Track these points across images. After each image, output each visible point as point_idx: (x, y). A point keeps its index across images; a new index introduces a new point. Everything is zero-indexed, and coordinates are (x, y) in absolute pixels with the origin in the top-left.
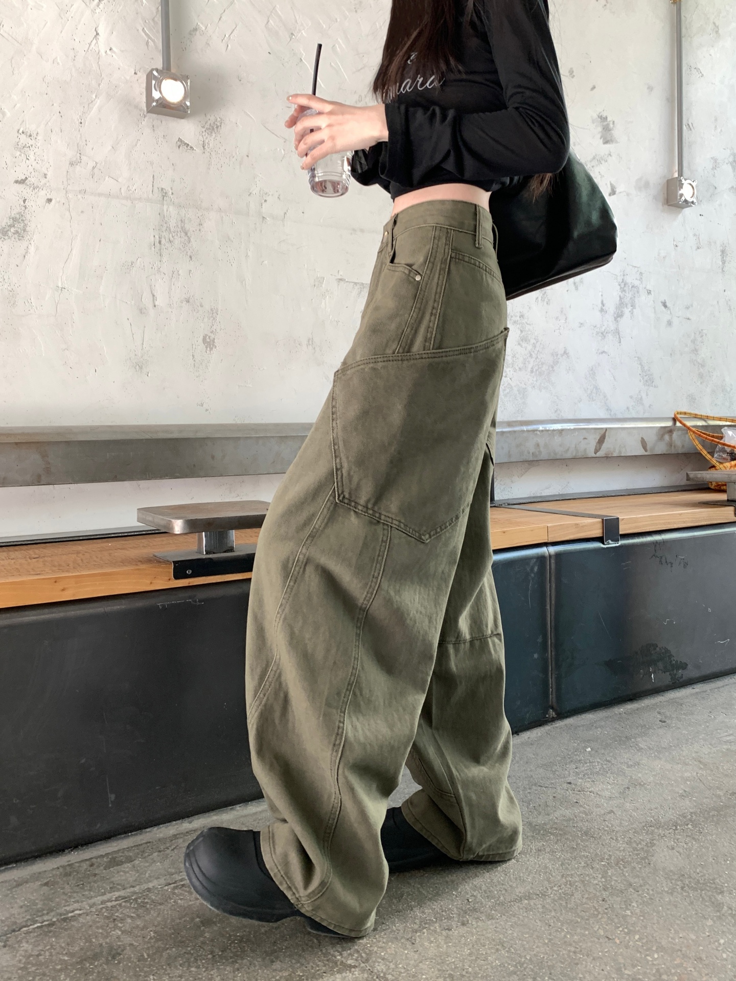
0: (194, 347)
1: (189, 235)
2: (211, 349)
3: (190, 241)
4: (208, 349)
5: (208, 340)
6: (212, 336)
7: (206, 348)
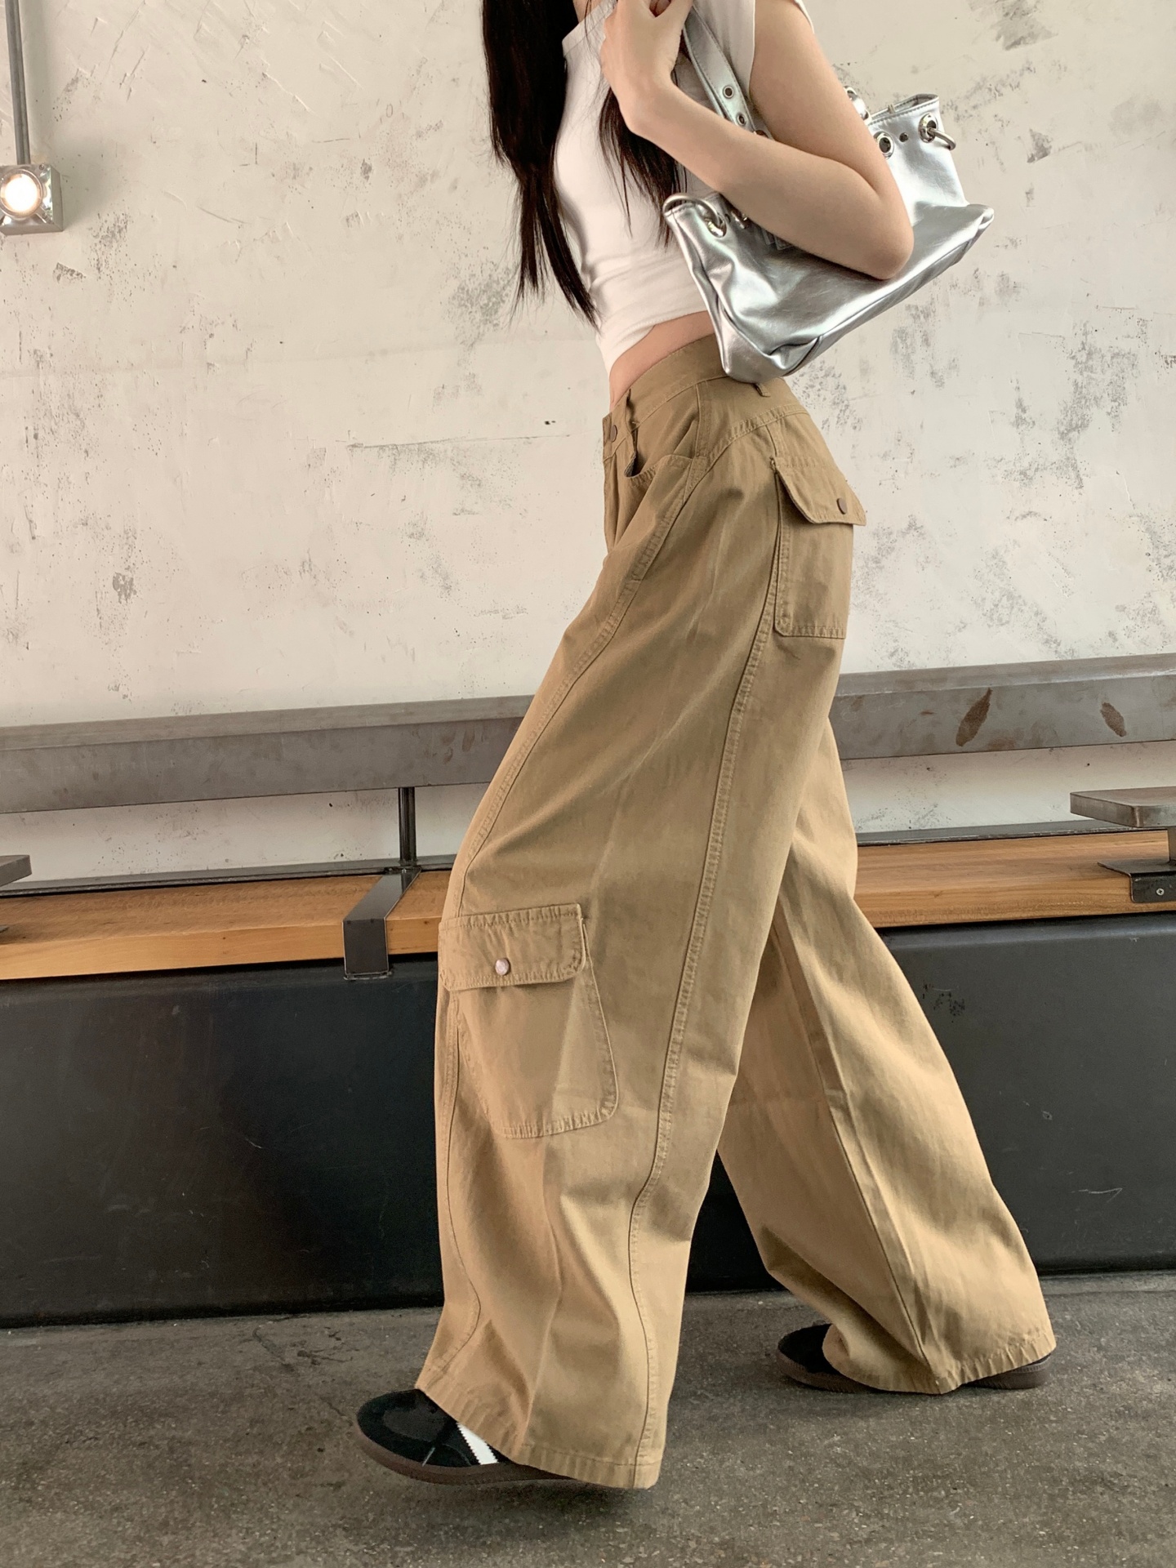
0: (99, 595)
1: (81, 417)
2: (127, 597)
3: (84, 427)
4: (123, 596)
5: (122, 583)
6: (129, 575)
7: (120, 595)
